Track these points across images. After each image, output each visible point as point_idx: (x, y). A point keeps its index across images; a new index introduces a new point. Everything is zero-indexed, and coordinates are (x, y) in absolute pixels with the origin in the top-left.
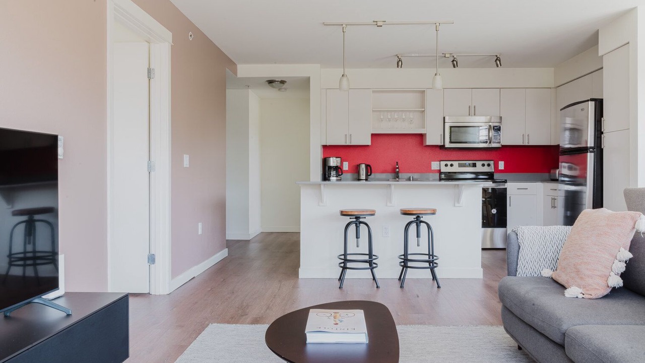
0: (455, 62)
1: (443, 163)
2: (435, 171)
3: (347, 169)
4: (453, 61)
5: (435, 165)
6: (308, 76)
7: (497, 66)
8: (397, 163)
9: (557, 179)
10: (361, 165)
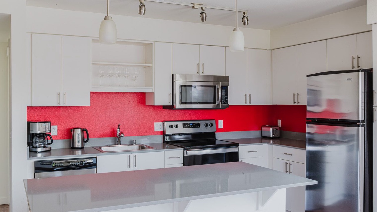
0: (204, 15)
1: (167, 124)
2: (157, 133)
3: (56, 134)
4: (202, 13)
5: (158, 126)
6: (9, 13)
7: (245, 24)
8: (119, 126)
9: (271, 137)
10: (75, 129)
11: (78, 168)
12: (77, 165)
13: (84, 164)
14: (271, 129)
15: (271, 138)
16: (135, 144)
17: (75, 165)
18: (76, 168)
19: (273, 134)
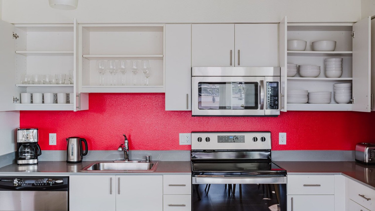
1: (195, 136)
2: (182, 148)
3: (55, 144)
5: (184, 139)
9: (366, 163)
10: (70, 139)
11: (45, 189)
12: (43, 185)
13: (51, 185)
14: (367, 149)
15: (367, 165)
16: (148, 161)
17: (40, 185)
18: (42, 189)
19: (369, 158)
